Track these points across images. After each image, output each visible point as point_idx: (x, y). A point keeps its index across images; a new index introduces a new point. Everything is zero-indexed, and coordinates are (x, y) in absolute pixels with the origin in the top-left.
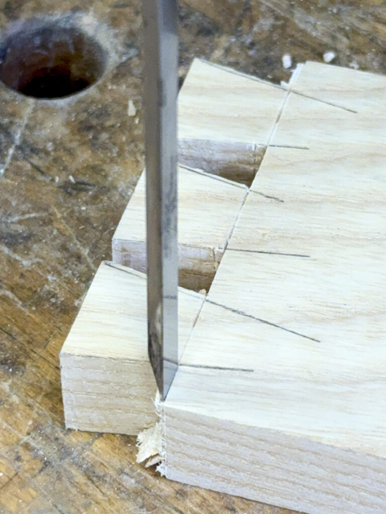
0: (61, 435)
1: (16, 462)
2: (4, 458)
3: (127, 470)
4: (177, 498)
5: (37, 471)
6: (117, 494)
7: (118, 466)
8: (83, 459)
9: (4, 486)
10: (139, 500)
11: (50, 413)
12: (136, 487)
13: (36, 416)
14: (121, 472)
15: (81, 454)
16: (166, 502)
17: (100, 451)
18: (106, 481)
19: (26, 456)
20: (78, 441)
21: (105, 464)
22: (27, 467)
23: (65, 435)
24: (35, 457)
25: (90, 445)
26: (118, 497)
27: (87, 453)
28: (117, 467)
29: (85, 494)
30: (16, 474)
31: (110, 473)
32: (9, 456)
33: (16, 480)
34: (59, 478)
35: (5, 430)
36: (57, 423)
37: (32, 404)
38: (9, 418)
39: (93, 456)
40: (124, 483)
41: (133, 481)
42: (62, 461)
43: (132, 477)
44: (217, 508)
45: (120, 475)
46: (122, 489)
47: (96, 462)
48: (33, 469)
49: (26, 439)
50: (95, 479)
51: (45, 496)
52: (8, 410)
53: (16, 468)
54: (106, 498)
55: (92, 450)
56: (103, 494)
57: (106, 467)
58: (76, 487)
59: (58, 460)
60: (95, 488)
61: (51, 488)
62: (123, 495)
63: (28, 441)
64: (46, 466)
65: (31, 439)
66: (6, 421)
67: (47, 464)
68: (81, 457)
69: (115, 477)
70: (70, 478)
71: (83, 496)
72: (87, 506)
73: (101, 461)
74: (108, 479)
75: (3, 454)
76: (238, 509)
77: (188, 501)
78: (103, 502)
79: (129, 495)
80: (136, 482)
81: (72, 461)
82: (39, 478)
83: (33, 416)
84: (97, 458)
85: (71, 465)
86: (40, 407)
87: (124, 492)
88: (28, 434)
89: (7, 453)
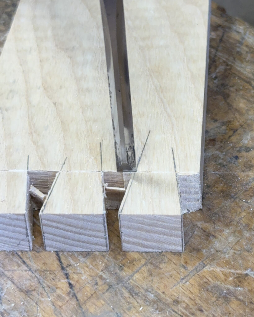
0: (118, 271)
1: (95, 286)
2: (89, 283)
3: (149, 290)
4: (174, 305)
5: (106, 290)
6: (145, 303)
7: (146, 287)
8: (129, 283)
9: (89, 299)
10: (155, 306)
11: (113, 260)
12: (154, 299)
14: (147, 290)
15: (127, 281)
16: (169, 307)
17: (137, 280)
18: (139, 295)
19: (100, 282)
20: (126, 274)
21: (139, 287)
22: (100, 288)
23: (120, 271)
24: (105, 283)
25: (132, 276)
26: (145, 304)
27: (131, 280)
28: (145, 288)
29: (128, 303)
30: (95, 292)
31: (142, 291)
32: (92, 283)
33: (94, 295)
34: (116, 294)
35: (91, 268)
36: (116, 265)
37: (105, 255)
38: (93, 262)
39: (133, 282)
40: (148, 297)
41: (152, 295)
42: (118, 285)
43: (152, 294)
44: (194, 310)
45: (146, 292)
46: (148, 300)
47: (135, 285)
48: (104, 290)
49: (101, 273)
50: (134, 295)
51: (108, 304)
52: (92, 258)
53: (95, 289)
54: (139, 305)
55: (133, 279)
56: (138, 302)
57: (139, 288)
58: (124, 299)
59: (116, 285)
60: (134, 299)
61: (112, 300)
62: (148, 303)
63: (102, 275)
64: (110, 287)
65: (103, 273)
66: (92, 264)
67: (110, 286)
68: (127, 283)
69: (144, 293)
70: (122, 294)
71: (128, 304)
72: (129, 309)
73: (137, 285)
74: (140, 295)
75: (89, 281)
76: (204, 310)
77: (179, 306)
78: (137, 307)
79: (150, 303)
80: (154, 296)
81: (123, 285)
82: (107, 294)
83: (105, 261)
84: (135, 284)
85: (122, 287)
86: (109, 257)
87: (148, 301)
88: (102, 271)
89: (91, 281)
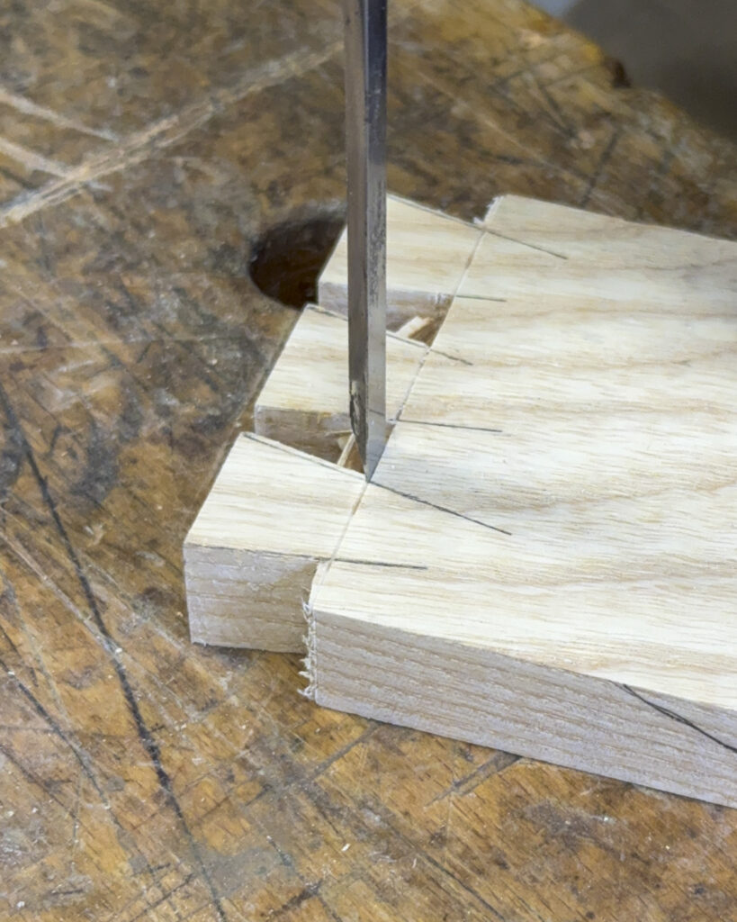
0: (290, 752)
1: (228, 783)
2: (213, 776)
3: (370, 804)
4: (432, 845)
5: (254, 796)
6: (355, 834)
7: (360, 797)
8: (315, 784)
9: (209, 813)
10: (383, 844)
11: (277, 722)
12: (380, 827)
13: (259, 724)
14: (363, 805)
15: (313, 779)
16: (418, 849)
17: (339, 776)
18: (342, 815)
19: (241, 776)
20: (311, 761)
21: (343, 793)
22: (240, 790)
23: (294, 751)
24: (253, 779)
25: (326, 766)
26: (356, 839)
27: (321, 777)
28: (358, 799)
29: (313, 832)
30: (226, 799)
31: (349, 805)
32: (220, 774)
33: (225, 806)
34: (281, 808)
35: (217, 739)
36: (285, 735)
37: (256, 708)
38: (224, 725)
39: (327, 781)
40: (366, 821)
41: (377, 818)
42: (288, 786)
43: (376, 814)
44: (484, 862)
45: (360, 809)
46: (363, 828)
47: (333, 790)
48: (248, 794)
49: (243, 753)
50: (328, 812)
51: (261, 831)
52: (223, 714)
53: (226, 790)
54: (340, 838)
55: (327, 775)
56: (337, 832)
57: (344, 797)
58: (302, 820)
59: (282, 785)
60: (327, 824)
61: (271, 821)
62: (363, 836)
63: (247, 757)
64: (266, 790)
65: (249, 754)
66: (220, 730)
67: (267, 787)
68: (313, 782)
69: (354, 811)
70: (296, 809)
71: (311, 833)
72: (314, 847)
73: (337, 788)
74: (345, 814)
75: (212, 770)
76: (509, 864)
77: (445, 849)
78: (336, 843)
79: (370, 836)
80: (382, 820)
81: (300, 786)
82: (256, 805)
83: (255, 724)
84: (332, 786)
85: (299, 791)
86: (266, 713)
87: (365, 832)
88: (247, 747)
89: (217, 770)
